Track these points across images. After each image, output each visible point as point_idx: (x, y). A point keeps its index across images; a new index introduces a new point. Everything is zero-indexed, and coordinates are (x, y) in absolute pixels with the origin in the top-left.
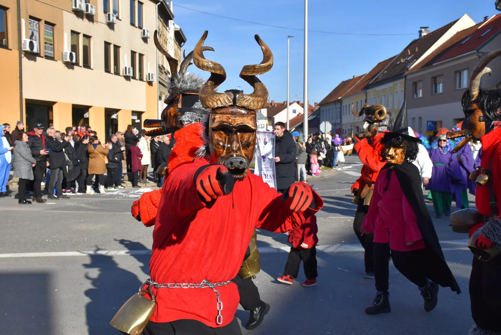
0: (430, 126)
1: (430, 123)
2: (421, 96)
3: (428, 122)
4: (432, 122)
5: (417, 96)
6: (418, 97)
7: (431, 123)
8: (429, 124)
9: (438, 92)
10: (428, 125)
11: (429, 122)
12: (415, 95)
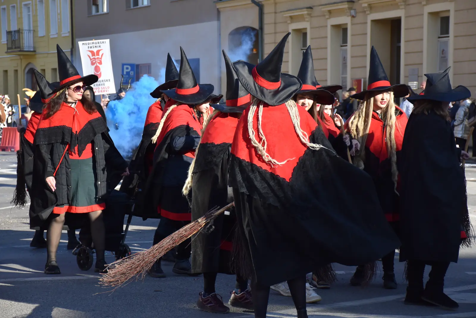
0: (128, 73)
1: (127, 68)
2: (105, 10)
3: (123, 65)
4: (132, 65)
5: (97, 11)
6: (100, 12)
7: (129, 67)
8: (125, 71)
9: (140, 5)
10: (125, 73)
11: (125, 67)
12: (94, 8)
